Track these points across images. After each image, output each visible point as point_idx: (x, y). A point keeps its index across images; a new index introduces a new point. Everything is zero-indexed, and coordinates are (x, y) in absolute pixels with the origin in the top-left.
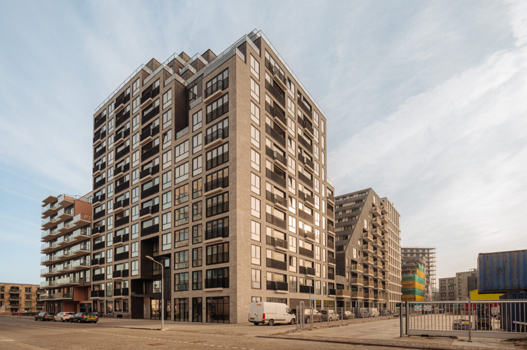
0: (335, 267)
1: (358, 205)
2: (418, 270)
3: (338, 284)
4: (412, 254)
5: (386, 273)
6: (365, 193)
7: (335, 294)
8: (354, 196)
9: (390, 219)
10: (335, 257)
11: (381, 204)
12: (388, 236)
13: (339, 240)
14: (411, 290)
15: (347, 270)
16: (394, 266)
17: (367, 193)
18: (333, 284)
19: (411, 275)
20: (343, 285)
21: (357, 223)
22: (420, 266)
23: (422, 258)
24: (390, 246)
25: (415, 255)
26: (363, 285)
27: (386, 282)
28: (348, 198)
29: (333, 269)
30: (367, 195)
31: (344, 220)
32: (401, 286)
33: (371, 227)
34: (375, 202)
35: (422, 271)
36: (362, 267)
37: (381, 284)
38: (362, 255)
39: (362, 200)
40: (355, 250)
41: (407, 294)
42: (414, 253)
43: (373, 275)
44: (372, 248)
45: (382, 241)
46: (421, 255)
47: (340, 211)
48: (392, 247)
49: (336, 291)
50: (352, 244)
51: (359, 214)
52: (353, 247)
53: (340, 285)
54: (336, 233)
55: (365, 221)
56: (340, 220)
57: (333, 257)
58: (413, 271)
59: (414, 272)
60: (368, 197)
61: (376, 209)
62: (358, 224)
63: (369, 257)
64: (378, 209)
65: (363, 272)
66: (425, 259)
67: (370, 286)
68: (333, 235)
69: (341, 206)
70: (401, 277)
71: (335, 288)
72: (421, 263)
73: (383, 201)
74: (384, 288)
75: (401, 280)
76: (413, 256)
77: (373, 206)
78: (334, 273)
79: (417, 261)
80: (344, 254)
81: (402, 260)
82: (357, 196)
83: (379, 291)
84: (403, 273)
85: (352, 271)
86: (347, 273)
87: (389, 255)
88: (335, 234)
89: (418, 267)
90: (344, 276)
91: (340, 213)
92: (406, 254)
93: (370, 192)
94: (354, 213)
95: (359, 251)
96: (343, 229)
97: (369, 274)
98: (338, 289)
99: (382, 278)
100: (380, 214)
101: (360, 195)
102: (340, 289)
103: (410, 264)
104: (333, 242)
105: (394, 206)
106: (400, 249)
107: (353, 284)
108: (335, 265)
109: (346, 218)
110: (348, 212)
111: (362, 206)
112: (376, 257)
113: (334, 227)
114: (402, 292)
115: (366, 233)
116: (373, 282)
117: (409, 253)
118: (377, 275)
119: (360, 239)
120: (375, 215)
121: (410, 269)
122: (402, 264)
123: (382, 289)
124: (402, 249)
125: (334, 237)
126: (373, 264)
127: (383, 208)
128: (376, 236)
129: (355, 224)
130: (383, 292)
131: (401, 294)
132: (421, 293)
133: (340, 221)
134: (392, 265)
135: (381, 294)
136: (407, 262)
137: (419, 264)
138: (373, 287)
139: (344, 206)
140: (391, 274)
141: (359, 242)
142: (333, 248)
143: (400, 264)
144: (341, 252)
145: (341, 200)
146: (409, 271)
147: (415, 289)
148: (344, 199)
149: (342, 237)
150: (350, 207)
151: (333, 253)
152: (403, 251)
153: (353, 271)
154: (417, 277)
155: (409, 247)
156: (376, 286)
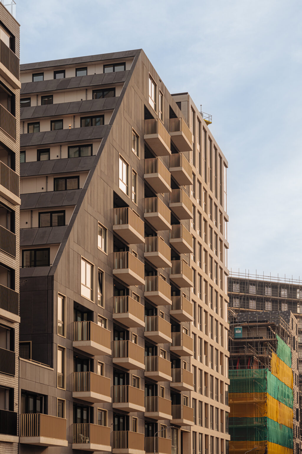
0: (16, 327)
1: (100, 104)
2: (274, 358)
3: (26, 394)
4: (261, 301)
5: (183, 359)
6: (124, 64)
7: (14, 433)
8: (91, 72)
9: (196, 171)
10: (17, 290)
11: (172, 115)
12: (192, 231)
13: (36, 224)
14: (255, 423)
15: (58, 339)
16: (208, 338)
17: (128, 67)
18: (11, 390)
19: (255, 372)
20: (46, 397)
21: (94, 168)
22: (281, 343)
23: (286, 316)
24: (197, 266)
25: (269, 306)
26: (109, 399)
27: (183, 394)
28: (70, 74)
29: (12, 330)
30: (130, 72)
31: (54, 154)
32: (227, 409)
33: (141, 191)
34: (152, 104)
35: (287, 359)
36: (109, 333)
37: (167, 398)
38: (109, 288)
39: (114, 89)
40: (85, 270)
41: (245, 439)
42: (267, 300)
43: (143, 366)
44: (142, 265)
45: (171, 245)
46: (285, 307)
47: (45, 118)
48: (202, 272)
49: (21, 419)
50: (78, 243)
51: (102, 138)
52: (80, 258)
53: (35, 396)
54: (22, 196)
55: (122, 167)
56: (43, 150)
57: (13, 286)
58: (262, 359)
59: (265, 363)
60: (132, 81)
61: (154, 130)
62: (97, 172)
63: (131, 298)
64: (161, 127)
65: (109, 352)
66: (296, 321)
67: (131, 405)
68: (14, 203)
69: (47, 98)
70: (226, 380)
71: (16, 409)
72: (284, 335)
73: (179, 104)
74: (177, 414)
75: (226, 388)
76: (263, 308)
77: (148, 115)
78: (12, 348)
79: (274, 327)
80: (50, 280)
81: (232, 319)
82: (99, 71)
83: (160, 423)
84: (234, 363)
85: (76, 344)
86: (60, 353)
87: (192, 296)
88: (18, 200)
89: (274, 345)
90: (49, 361)
91: (45, 127)
92: (245, 299)
93: (139, 64)
94: (89, 133)
95: (101, 274)
96: (51, 188)
97: (131, 361)
98: (26, 410)
99: (170, 378)
100: (168, 149)
101: (109, 70)
102: (35, 411)
103: (253, 334)
104: (13, 229)
105: (209, 127)
106: (225, 278)
107: (76, 395)
108: (17, 318)
109: (60, 145)
110: (68, 125)
111: (113, 110)
112: (154, 301)
113: (18, 172)
114: (230, 431)
115: (122, 209)
116: (142, 389)
117: (253, 298)
118: (154, 367)
119: (103, 231)
120: (153, 148)
121: (252, 352)
122: (232, 330)
123: (170, 417)
124: (232, 281)
125: (17, 209)
126: (143, 324)
127: (178, 128)
128: (153, 224)
129: (89, 171)
130: (175, 427)
131: (227, 437)
132: (283, 436)
133: (44, 157)
134: (202, 334)
135: (168, 435)
136: (244, 328)
137: (278, 338)
138: (143, 409)
139: (58, 100)
140: (199, 365)
141: (100, 240)
142: (13, 255)
143: (226, 333)
144: (41, 271)
145: (49, 77)
146: (251, 358)
147: (265, 420)
148: (60, 76)
149: (47, 217)
150: (76, 110)
151: (12, 272)
152: (236, 288)
153: (78, 344)
154: (271, 379)
155: (253, 278)
156: (153, 407)
